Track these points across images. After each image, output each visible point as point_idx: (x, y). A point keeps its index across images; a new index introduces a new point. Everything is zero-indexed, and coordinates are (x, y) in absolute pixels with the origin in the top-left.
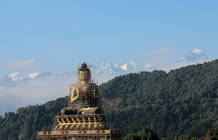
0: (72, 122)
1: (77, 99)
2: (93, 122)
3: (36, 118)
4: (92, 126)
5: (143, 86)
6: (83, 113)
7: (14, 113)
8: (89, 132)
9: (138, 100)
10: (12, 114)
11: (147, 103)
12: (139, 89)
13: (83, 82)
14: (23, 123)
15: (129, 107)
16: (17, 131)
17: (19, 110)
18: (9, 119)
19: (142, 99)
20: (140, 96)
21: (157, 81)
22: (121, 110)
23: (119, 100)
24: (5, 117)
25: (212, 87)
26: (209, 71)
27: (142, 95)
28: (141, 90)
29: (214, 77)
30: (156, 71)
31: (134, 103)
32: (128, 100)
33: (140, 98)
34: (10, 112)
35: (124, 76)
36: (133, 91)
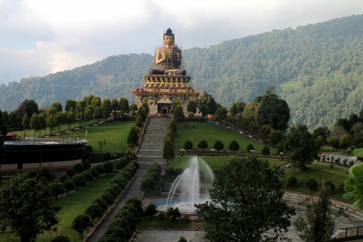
0: (160, 82)
1: (163, 61)
2: (180, 82)
3: (38, 88)
4: (180, 86)
5: (132, 66)
6: (169, 74)
7: (17, 83)
8: (179, 91)
9: (128, 78)
10: (15, 83)
11: (136, 81)
12: (129, 69)
13: (167, 46)
14: (25, 92)
15: (120, 83)
16: (20, 98)
17: (21, 80)
18: (13, 87)
19: (131, 77)
20: (129, 74)
21: (144, 62)
22: (113, 86)
23: (111, 77)
24: (9, 86)
25: (190, 70)
26: (187, 57)
27: (131, 73)
28: (130, 70)
29: (192, 62)
30: (143, 54)
31: (124, 79)
32: (119, 77)
33: (130, 76)
34: (14, 82)
35: (116, 56)
36: (124, 70)
